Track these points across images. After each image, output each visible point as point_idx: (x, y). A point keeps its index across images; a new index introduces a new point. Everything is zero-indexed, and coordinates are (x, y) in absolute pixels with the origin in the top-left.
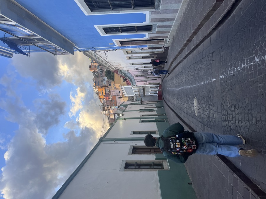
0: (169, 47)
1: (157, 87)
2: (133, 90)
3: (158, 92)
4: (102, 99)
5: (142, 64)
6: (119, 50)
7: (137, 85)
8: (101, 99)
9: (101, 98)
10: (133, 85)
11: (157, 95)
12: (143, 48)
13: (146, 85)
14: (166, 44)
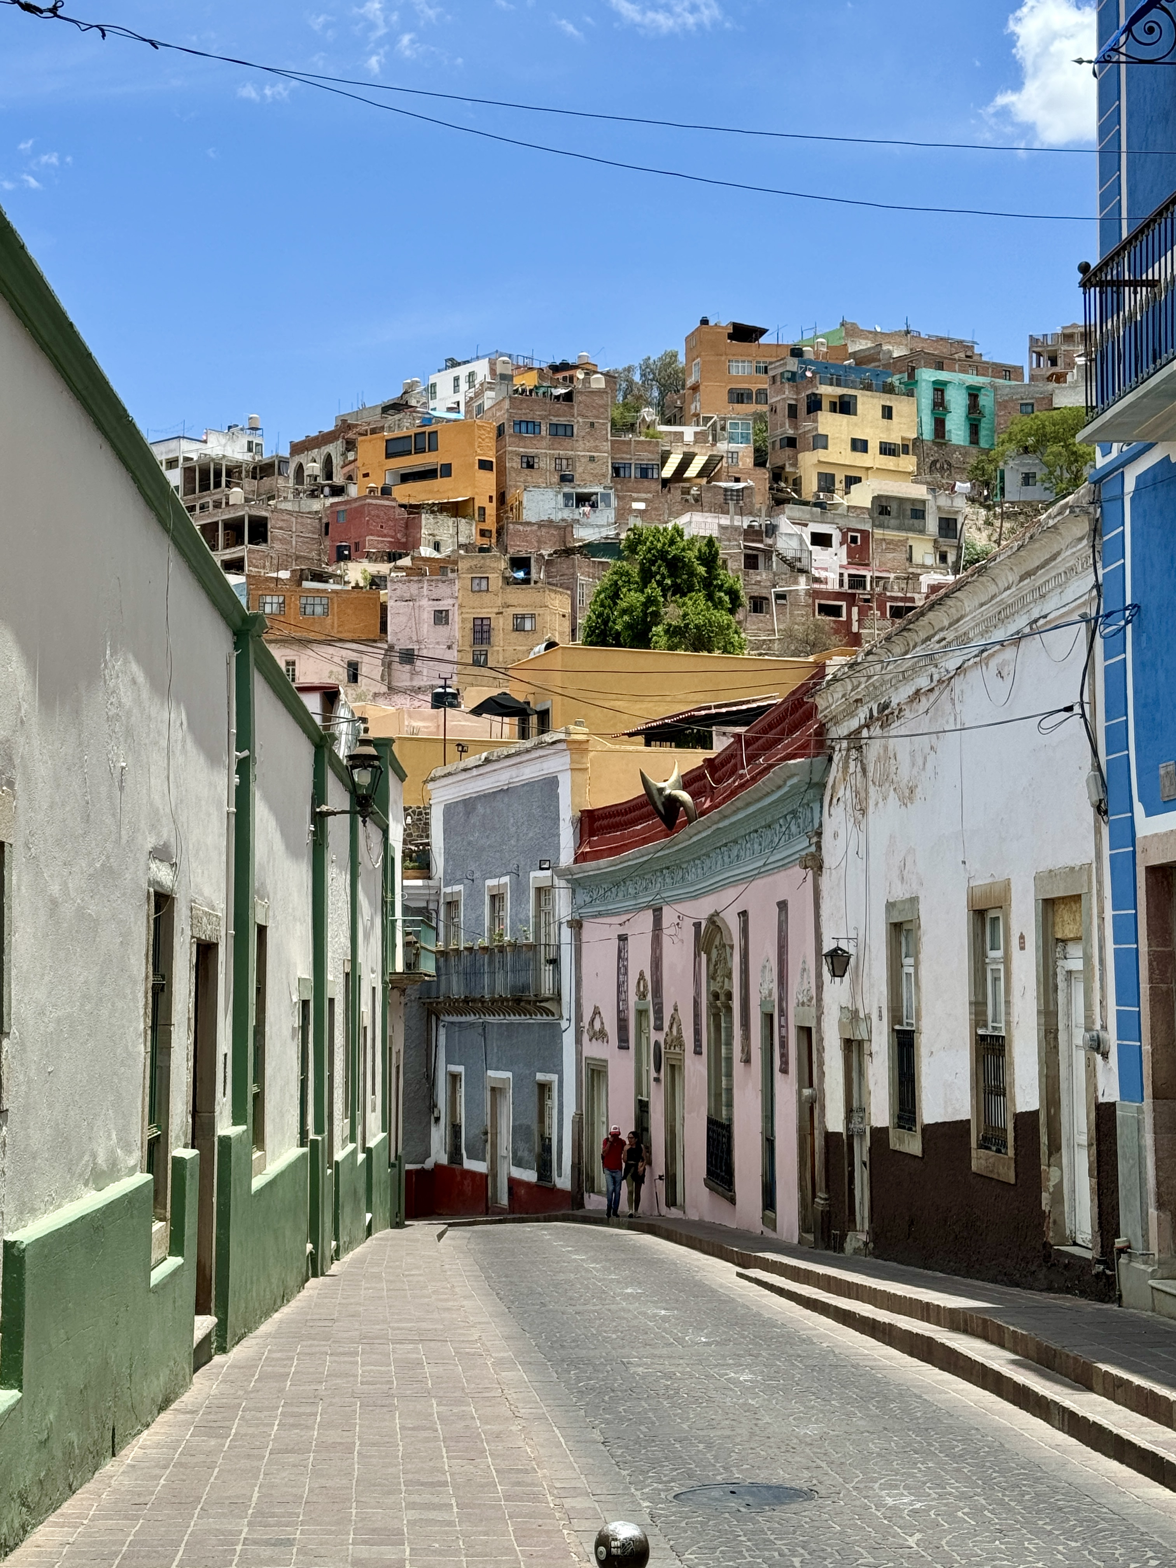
0: (1119, 1300)
1: (544, 1167)
2: (517, 874)
3: (480, 1167)
4: (337, 461)
5: (896, 1015)
6: (1098, 832)
7: (576, 925)
8: (335, 449)
9: (350, 445)
10: (576, 885)
11: (439, 1155)
12: (1105, 1056)
13: (568, 1039)
14: (1153, 1276)
